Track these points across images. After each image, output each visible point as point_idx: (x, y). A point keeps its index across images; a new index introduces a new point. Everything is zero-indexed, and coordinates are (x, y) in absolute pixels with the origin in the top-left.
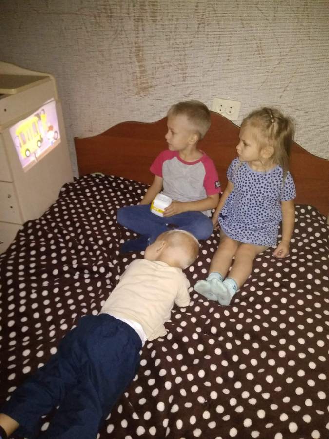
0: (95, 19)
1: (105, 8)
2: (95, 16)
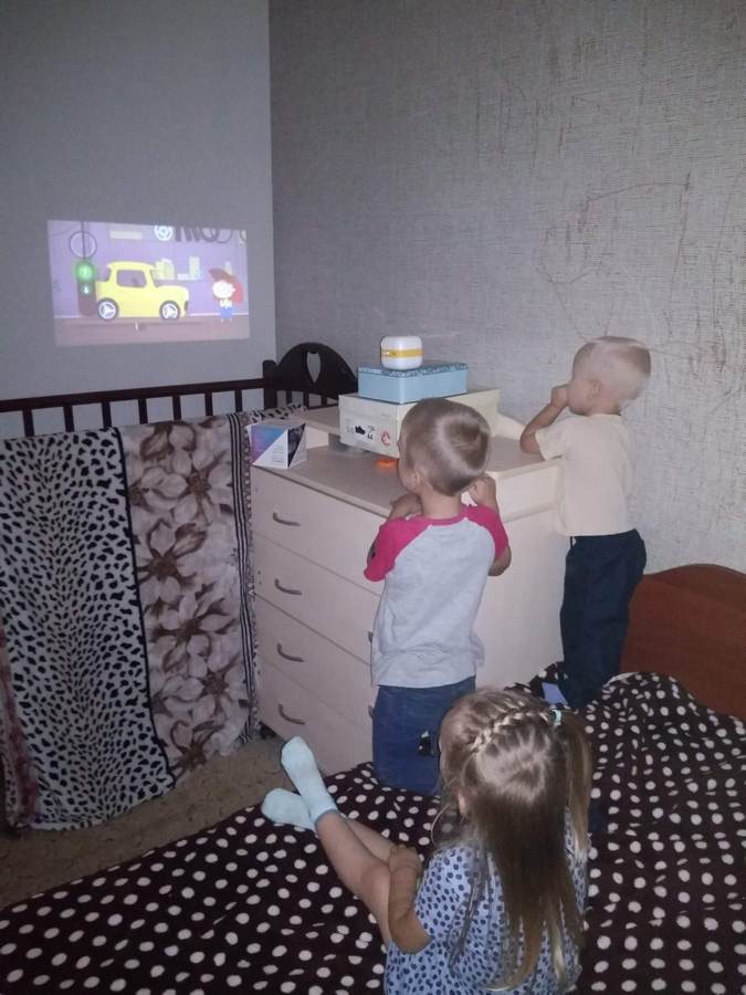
0: (691, 363)
1: (713, 348)
2: (690, 359)
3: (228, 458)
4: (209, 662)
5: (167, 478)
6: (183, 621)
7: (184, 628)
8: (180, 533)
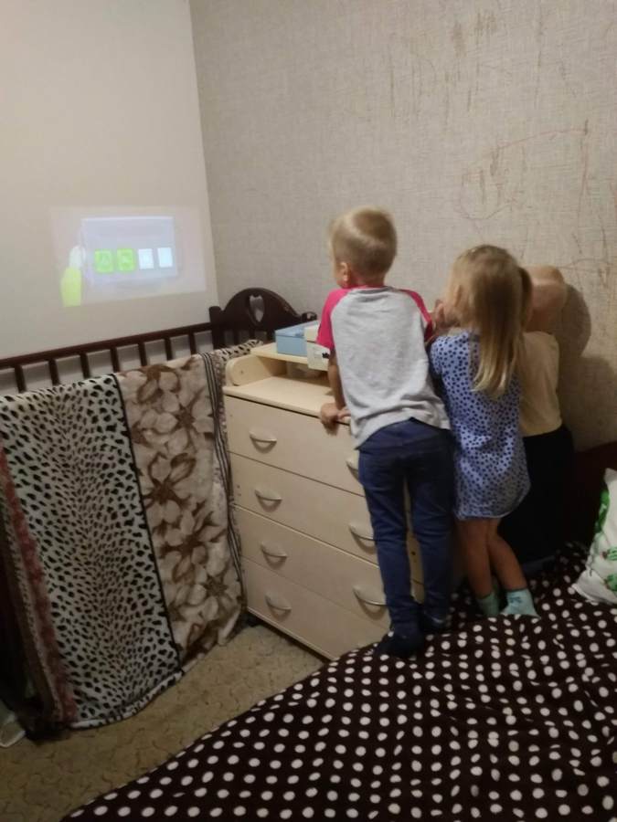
3: (206, 393)
4: (208, 568)
5: (159, 417)
6: (185, 537)
7: (186, 543)
8: (174, 463)
